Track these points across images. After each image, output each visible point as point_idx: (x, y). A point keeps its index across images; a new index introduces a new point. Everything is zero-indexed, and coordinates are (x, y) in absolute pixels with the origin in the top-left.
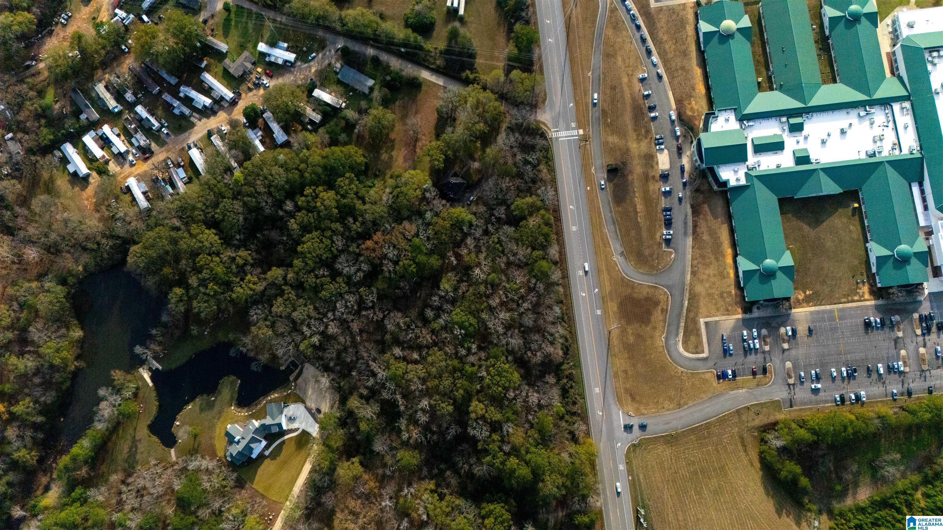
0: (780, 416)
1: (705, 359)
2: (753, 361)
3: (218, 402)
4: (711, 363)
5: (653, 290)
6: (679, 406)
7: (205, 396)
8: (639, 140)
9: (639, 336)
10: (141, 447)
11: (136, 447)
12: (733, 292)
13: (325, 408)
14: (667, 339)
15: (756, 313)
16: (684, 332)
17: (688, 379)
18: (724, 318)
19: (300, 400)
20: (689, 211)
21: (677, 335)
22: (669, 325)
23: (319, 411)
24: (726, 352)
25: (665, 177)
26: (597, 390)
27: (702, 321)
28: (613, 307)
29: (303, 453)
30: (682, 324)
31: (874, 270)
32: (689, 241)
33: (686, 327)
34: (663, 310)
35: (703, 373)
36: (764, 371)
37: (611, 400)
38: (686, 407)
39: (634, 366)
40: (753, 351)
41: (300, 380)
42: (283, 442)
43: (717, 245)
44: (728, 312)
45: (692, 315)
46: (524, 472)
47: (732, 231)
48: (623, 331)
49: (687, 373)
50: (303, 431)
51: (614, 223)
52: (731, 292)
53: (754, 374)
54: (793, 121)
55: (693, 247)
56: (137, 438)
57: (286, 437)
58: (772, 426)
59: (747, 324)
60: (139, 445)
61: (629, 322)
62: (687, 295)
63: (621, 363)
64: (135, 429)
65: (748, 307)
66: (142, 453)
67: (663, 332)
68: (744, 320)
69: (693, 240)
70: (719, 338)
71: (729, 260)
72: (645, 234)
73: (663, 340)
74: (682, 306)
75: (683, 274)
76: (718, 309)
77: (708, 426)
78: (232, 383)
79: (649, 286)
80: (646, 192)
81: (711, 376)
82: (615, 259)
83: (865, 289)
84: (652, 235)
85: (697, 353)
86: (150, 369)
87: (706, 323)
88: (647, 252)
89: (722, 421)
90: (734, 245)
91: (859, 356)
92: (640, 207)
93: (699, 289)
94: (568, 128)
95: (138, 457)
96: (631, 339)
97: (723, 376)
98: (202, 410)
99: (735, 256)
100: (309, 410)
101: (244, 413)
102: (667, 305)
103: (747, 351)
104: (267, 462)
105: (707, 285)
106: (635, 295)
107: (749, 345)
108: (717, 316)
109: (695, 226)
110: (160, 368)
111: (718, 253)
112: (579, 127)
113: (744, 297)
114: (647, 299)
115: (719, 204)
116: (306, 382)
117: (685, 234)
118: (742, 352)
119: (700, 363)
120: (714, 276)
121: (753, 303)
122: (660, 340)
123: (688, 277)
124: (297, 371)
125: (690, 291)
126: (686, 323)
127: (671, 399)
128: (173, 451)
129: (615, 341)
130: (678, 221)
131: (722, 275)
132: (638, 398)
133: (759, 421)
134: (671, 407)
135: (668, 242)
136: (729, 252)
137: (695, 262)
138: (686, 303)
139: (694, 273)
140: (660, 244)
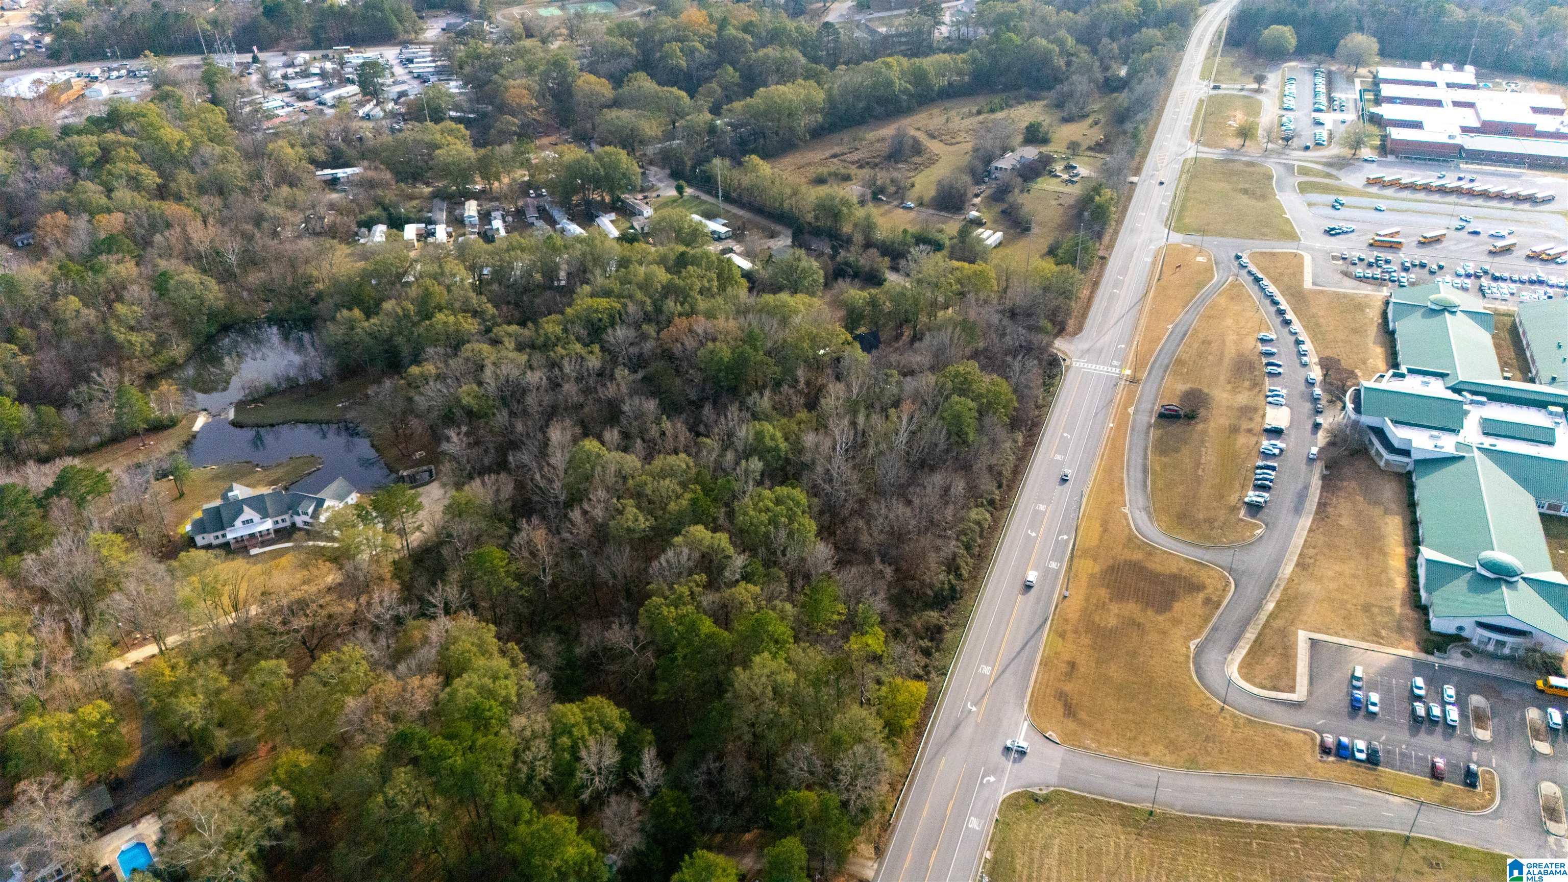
1: (1298, 705)
2: (1437, 747)
5: (1195, 568)
6: (1192, 763)
7: (248, 464)
8: (1234, 391)
9: (1132, 623)
12: (1398, 610)
14: (1200, 650)
15: (1457, 661)
16: (1251, 649)
17: (1236, 726)
18: (1365, 645)
20: (1316, 483)
21: (1231, 650)
22: (1215, 629)
26: (986, 670)
27: (1302, 637)
28: (1088, 567)
30: (1250, 635)
32: (1306, 522)
33: (1259, 640)
34: (1207, 601)
35: (1284, 730)
36: (1470, 779)
38: (1211, 772)
39: (1099, 661)
40: (1439, 729)
43: (1372, 537)
44: (1377, 638)
45: (1278, 623)
47: (1413, 524)
48: (1097, 605)
49: (1234, 716)
51: (1145, 471)
52: (1391, 608)
53: (1436, 775)
55: (1311, 530)
57: (311, 543)
59: (1429, 672)
61: (1117, 597)
62: (1278, 595)
64: (109, 461)
67: (1196, 635)
68: (1420, 663)
69: (1314, 520)
70: (1341, 676)
71: (1398, 563)
72: (1205, 491)
73: (1193, 647)
74: (1259, 608)
75: (1278, 561)
76: (1351, 627)
79: (1187, 560)
80: (1228, 444)
81: (1302, 742)
82: (1126, 510)
84: (1221, 495)
85: (1275, 688)
87: (1314, 643)
88: (1201, 515)
92: (1208, 459)
93: (1310, 588)
94: (1104, 363)
96: (1112, 622)
102: (1223, 597)
103: (1423, 722)
105: (1332, 586)
106: (1150, 565)
107: (1428, 710)
108: (1345, 637)
109: (1322, 506)
111: (1372, 548)
113: (1428, 622)
114: (1175, 577)
115: (1389, 486)
117: (1298, 510)
118: (1404, 721)
119: (1279, 711)
120: (1354, 576)
121: (1451, 639)
122: (1185, 645)
123: (1288, 569)
124: (423, 481)
125: (1285, 590)
126: (1260, 634)
127: (1173, 746)
131: (1377, 579)
132: (1083, 715)
134: (1168, 758)
135: (1255, 509)
136: (1399, 551)
137: (1311, 552)
138: (1271, 606)
139: (1301, 565)
140: (1234, 509)
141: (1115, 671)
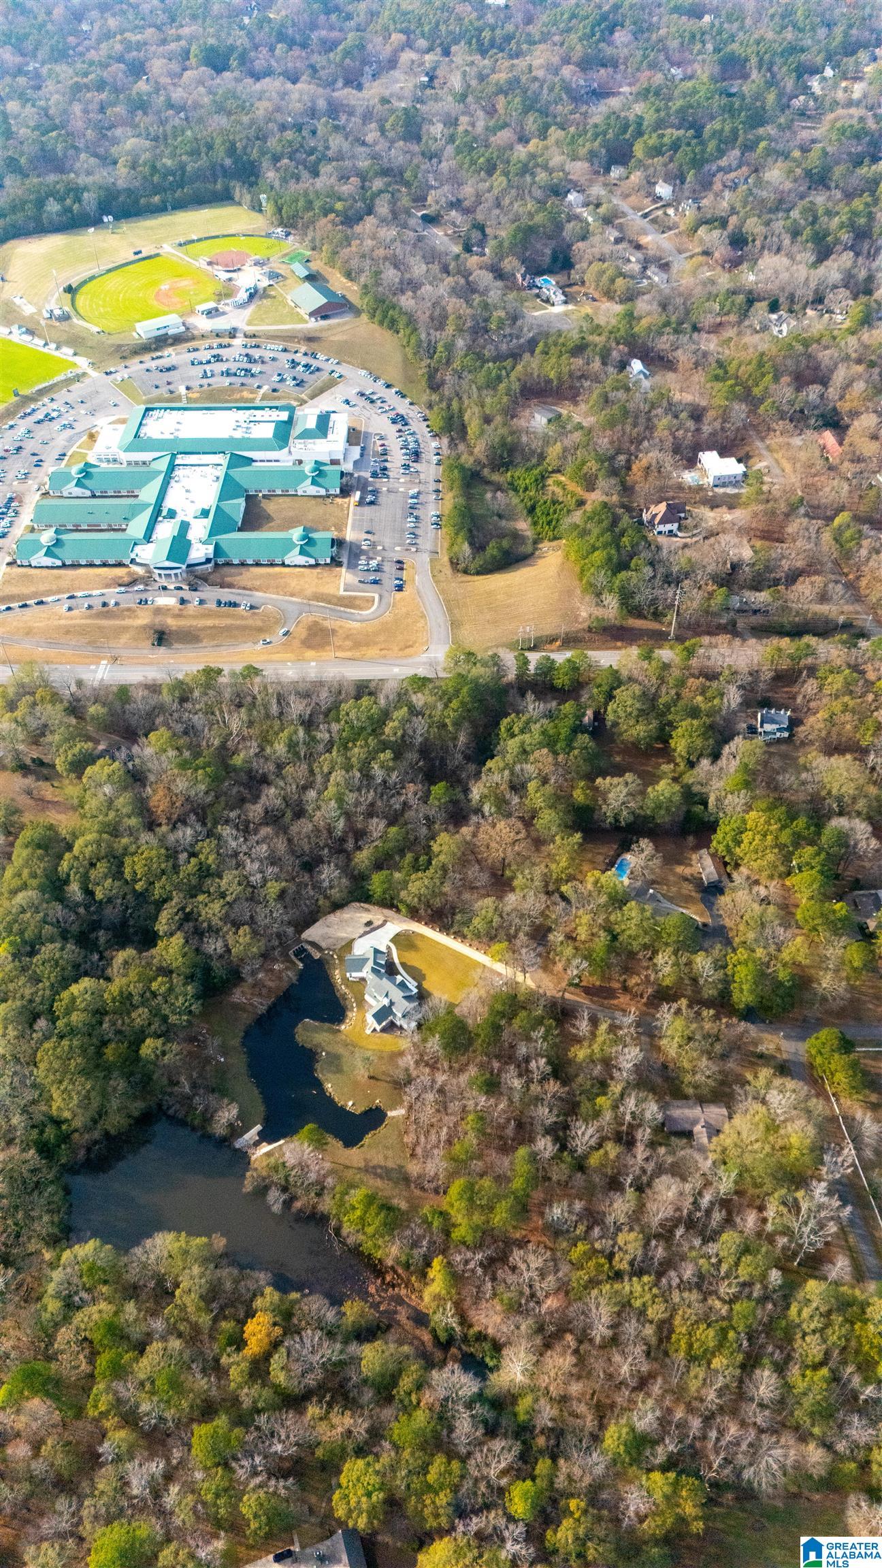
0: (446, 559)
1: (381, 597)
2: (389, 568)
3: (329, 1049)
4: (386, 594)
5: (301, 624)
6: (423, 616)
7: (318, 1066)
8: (137, 617)
9: (347, 637)
10: (377, 1158)
11: (374, 1167)
13: (366, 917)
14: (353, 620)
15: (345, 560)
16: (350, 608)
17: (398, 610)
18: (342, 579)
19: (349, 945)
20: (227, 590)
21: (352, 613)
22: (340, 617)
23: (369, 923)
24: (375, 582)
25: (183, 601)
26: (396, 670)
27: (342, 593)
28: (310, 654)
29: (419, 943)
30: (341, 609)
31: (323, 492)
32: (259, 594)
33: (346, 606)
34: (324, 621)
35: (394, 599)
36: (399, 562)
37: (410, 661)
38: (425, 613)
39: (375, 643)
40: (380, 566)
41: (323, 945)
42: (403, 965)
43: (269, 575)
44: (339, 576)
45: (334, 600)
46: (465, 690)
47: (258, 564)
48: (340, 648)
49: (392, 610)
50: (392, 941)
52: (319, 572)
53: (401, 569)
54: (164, 513)
55: (265, 592)
56: (362, 1165)
57: (396, 961)
58: (454, 564)
59: (352, 566)
60: (375, 1162)
61: (328, 643)
62: (315, 602)
63: (373, 652)
64: (347, 1167)
65: (336, 562)
66: (386, 1158)
67: (346, 622)
68: (349, 567)
69: (257, 591)
70: (361, 585)
71: (287, 570)
72: (239, 623)
73: (354, 622)
75: (290, 602)
76: (333, 582)
77: (447, 602)
78: (306, 1029)
79: (296, 626)
80: (194, 617)
81: (399, 595)
83: (339, 501)
84: (242, 618)
85: (373, 602)
86: (257, 1144)
87: (345, 591)
88: (259, 623)
89: (443, 592)
90: (272, 565)
91: (399, 513)
92: (209, 622)
93: (309, 592)
94: (95, 671)
95: (390, 1164)
96: (348, 643)
97: (400, 588)
98: (339, 1070)
99: (283, 565)
100: (366, 933)
101: (352, 1015)
102: (319, 616)
103: (378, 569)
104: (425, 985)
105: (307, 587)
106: (303, 637)
107: (373, 568)
108: (339, 583)
109: (245, 589)
110: (259, 1127)
111: (276, 576)
112: (98, 664)
113: (326, 565)
114: (310, 629)
115: (226, 570)
116: (326, 937)
117: (249, 595)
118: (379, 573)
119: (384, 601)
120: (299, 581)
121: (332, 559)
122: (357, 625)
123: (294, 599)
124: (308, 947)
125: (309, 599)
126: (340, 606)
127: (416, 622)
128: (390, 1114)
129: (349, 654)
130: (233, 599)
131: (301, 575)
132: (410, 643)
133: (448, 570)
134: (423, 622)
135: (252, 607)
136: (277, 569)
137: (281, 592)
138: (321, 604)
139: (292, 595)
140: (254, 614)
141: (382, 638)
